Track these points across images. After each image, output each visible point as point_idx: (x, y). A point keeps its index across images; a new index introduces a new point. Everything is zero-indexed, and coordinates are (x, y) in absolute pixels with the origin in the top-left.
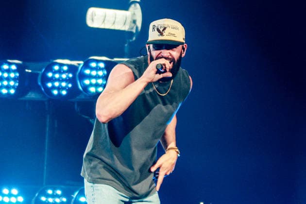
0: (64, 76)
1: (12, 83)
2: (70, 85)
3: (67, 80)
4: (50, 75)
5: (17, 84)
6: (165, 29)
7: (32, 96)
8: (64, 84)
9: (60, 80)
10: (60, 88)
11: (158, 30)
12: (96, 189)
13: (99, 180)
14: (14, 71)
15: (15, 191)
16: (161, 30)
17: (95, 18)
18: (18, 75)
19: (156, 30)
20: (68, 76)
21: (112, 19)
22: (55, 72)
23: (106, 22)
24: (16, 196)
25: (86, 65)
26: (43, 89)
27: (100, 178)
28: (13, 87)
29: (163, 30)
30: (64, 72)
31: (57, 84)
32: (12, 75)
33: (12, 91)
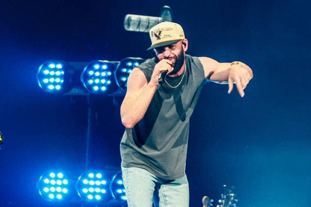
0: (103, 74)
1: (58, 80)
2: (109, 82)
3: (107, 78)
4: (91, 73)
5: (62, 81)
6: (160, 32)
7: (75, 91)
8: (103, 81)
9: (100, 78)
10: (100, 85)
11: (156, 35)
12: (130, 172)
13: (132, 164)
14: (60, 70)
15: (60, 175)
16: (158, 34)
17: (131, 23)
18: (63, 73)
19: (154, 35)
20: (107, 74)
21: (146, 24)
22: (96, 71)
23: (140, 26)
24: (62, 179)
25: (124, 65)
26: (85, 86)
27: (133, 163)
28: (59, 83)
29: (159, 34)
30: (104, 70)
31: (97, 81)
32: (58, 73)
33: (58, 87)
